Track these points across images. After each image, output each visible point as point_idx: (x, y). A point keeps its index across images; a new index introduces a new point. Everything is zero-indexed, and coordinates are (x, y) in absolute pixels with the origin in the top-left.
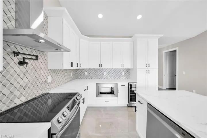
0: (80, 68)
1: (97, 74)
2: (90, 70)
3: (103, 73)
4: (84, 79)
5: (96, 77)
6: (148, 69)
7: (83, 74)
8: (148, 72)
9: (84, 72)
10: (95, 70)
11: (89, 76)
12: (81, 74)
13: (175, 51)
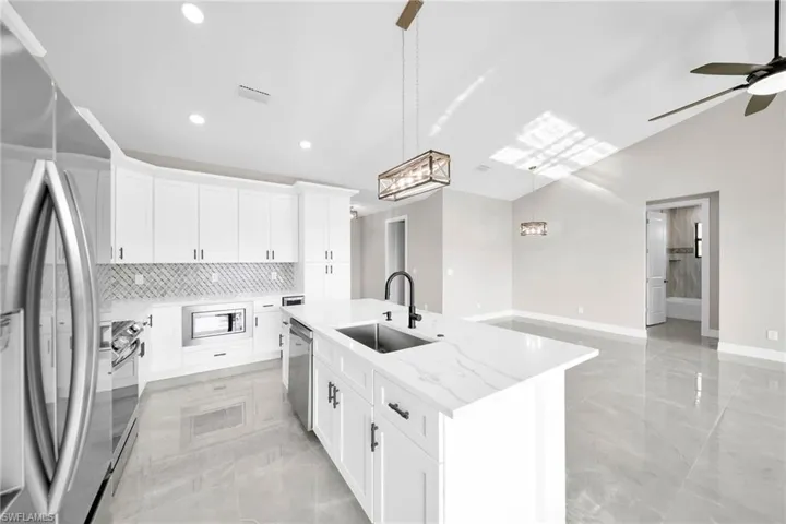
0: (119, 262)
1: (186, 279)
2: (156, 270)
3: (207, 275)
4: (133, 298)
5: (181, 289)
6: (329, 262)
7: (125, 284)
8: (329, 270)
9: (132, 276)
10: (178, 269)
11: (152, 289)
12: (118, 282)
13: (403, 222)
